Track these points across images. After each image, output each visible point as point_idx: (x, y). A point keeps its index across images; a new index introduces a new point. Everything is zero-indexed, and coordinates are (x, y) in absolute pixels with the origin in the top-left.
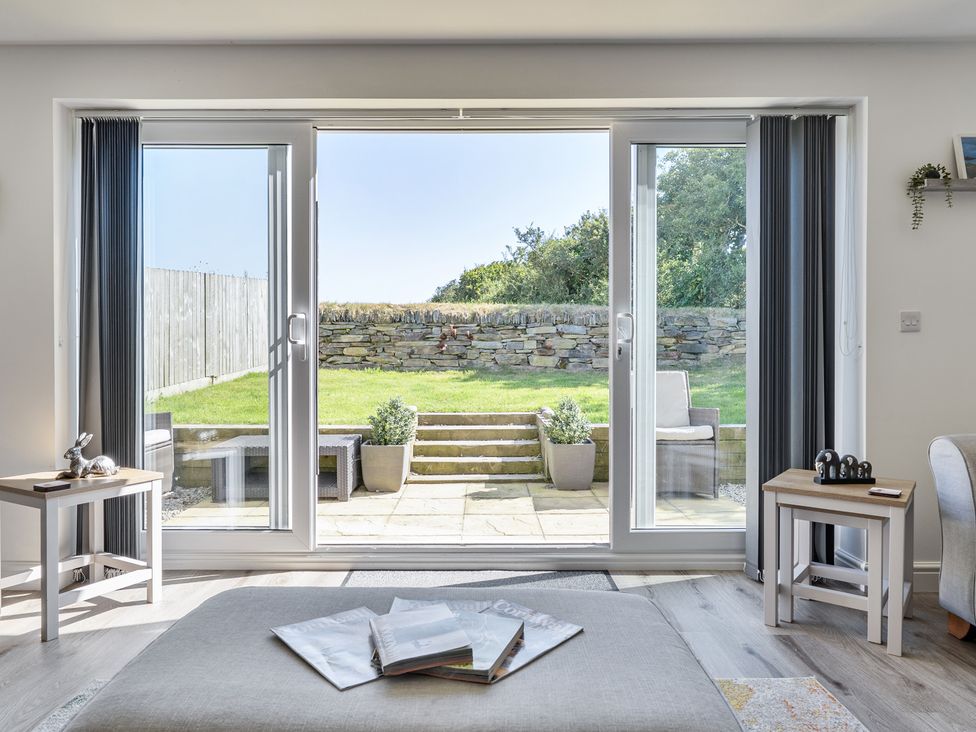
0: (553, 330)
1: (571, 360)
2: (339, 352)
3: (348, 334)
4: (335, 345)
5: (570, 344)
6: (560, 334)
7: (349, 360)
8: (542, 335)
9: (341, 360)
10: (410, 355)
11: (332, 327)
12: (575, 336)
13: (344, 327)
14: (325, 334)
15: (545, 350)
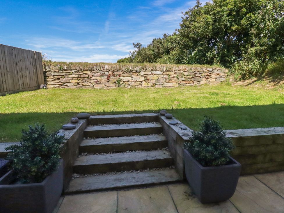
0: (150, 73)
1: (157, 84)
2: (68, 81)
3: (71, 74)
4: (66, 79)
5: (156, 78)
6: (153, 74)
7: (72, 84)
8: (146, 75)
9: (69, 84)
10: (96, 82)
11: (65, 72)
12: (158, 75)
13: (70, 71)
14: (62, 74)
15: (147, 80)
